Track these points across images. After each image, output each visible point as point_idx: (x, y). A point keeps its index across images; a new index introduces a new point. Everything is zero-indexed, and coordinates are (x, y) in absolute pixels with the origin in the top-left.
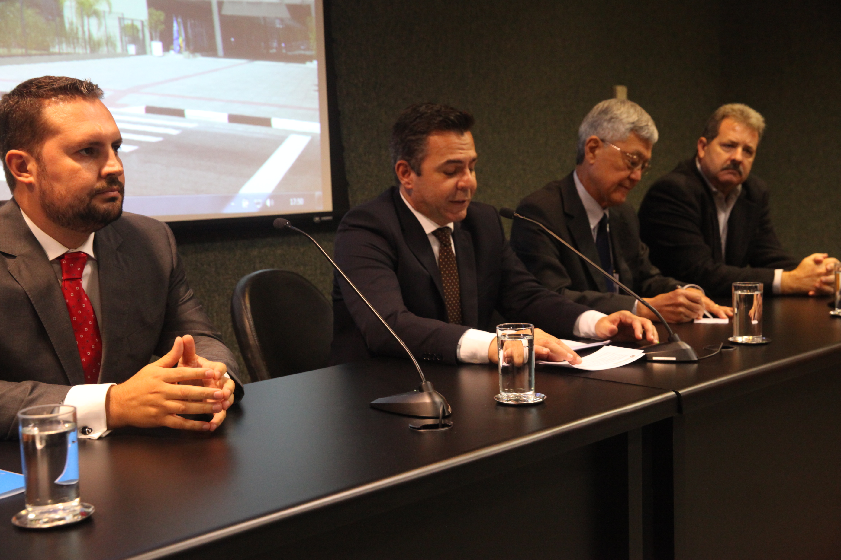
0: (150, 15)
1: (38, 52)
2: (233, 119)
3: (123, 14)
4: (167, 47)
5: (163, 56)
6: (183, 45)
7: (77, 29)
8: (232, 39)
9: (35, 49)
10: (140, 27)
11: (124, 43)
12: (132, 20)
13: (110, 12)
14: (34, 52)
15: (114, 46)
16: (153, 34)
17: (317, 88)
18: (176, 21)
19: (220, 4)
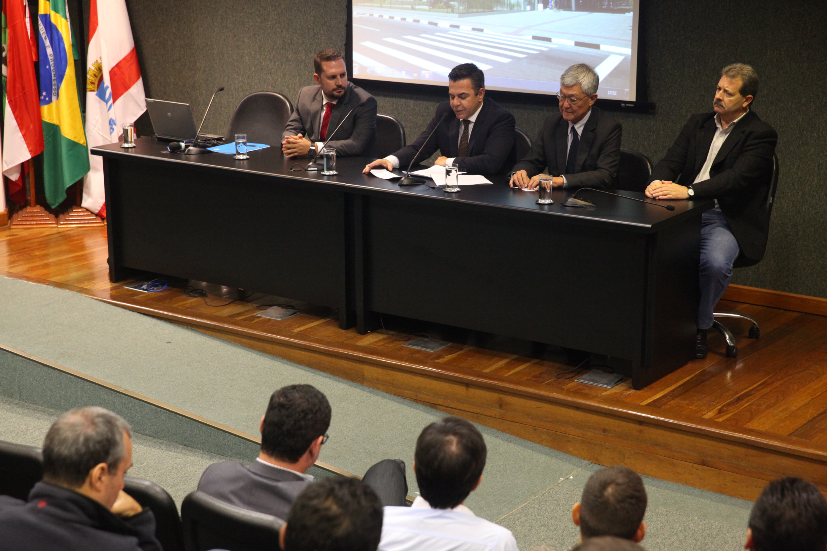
1: (488, 10)
2: (577, 44)
4: (545, 7)
6: (553, 5)
8: (581, 1)
9: (487, 9)
11: (525, 5)
14: (486, 10)
15: (520, 6)
17: (631, 28)
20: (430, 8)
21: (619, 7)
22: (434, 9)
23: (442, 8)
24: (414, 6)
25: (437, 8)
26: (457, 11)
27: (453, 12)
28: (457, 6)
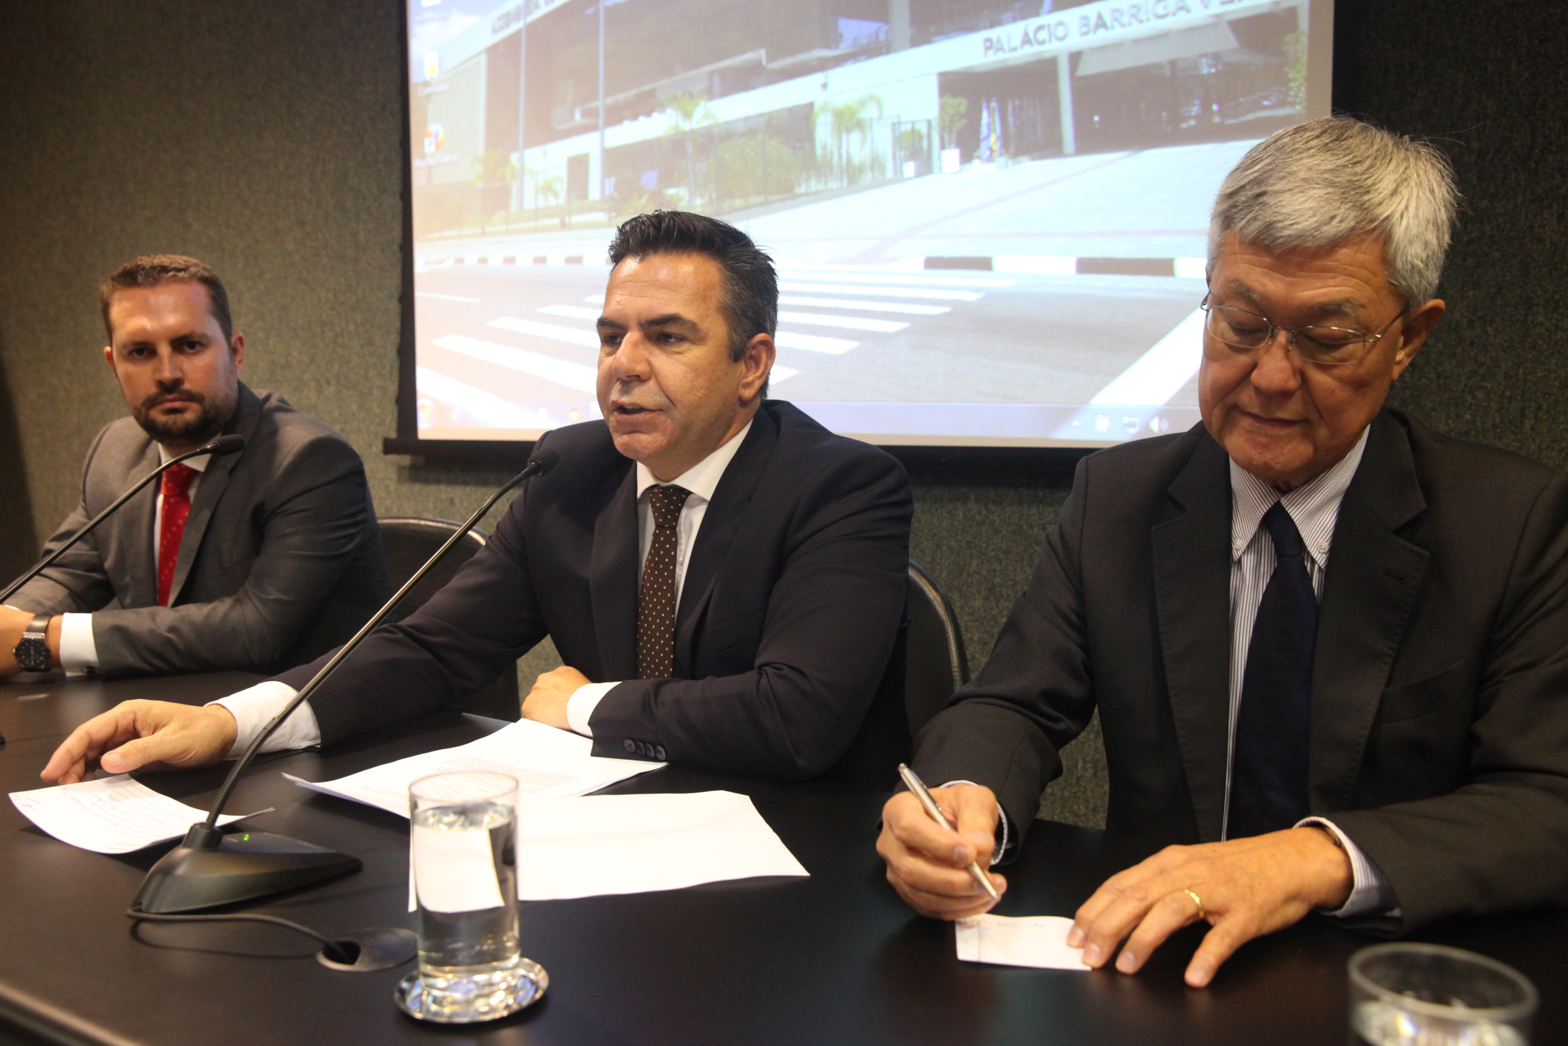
0: (942, 107)
2: (1087, 266)
3: (899, 117)
4: (967, 157)
5: (960, 171)
6: (996, 147)
7: (832, 153)
9: (777, 193)
10: (924, 131)
11: (898, 162)
12: (913, 123)
13: (880, 117)
14: (775, 197)
15: (882, 169)
16: (946, 137)
18: (988, 108)
19: (1075, 58)
20: (610, 218)
21: (1250, 117)
24: (567, 220)
28: (687, 198)
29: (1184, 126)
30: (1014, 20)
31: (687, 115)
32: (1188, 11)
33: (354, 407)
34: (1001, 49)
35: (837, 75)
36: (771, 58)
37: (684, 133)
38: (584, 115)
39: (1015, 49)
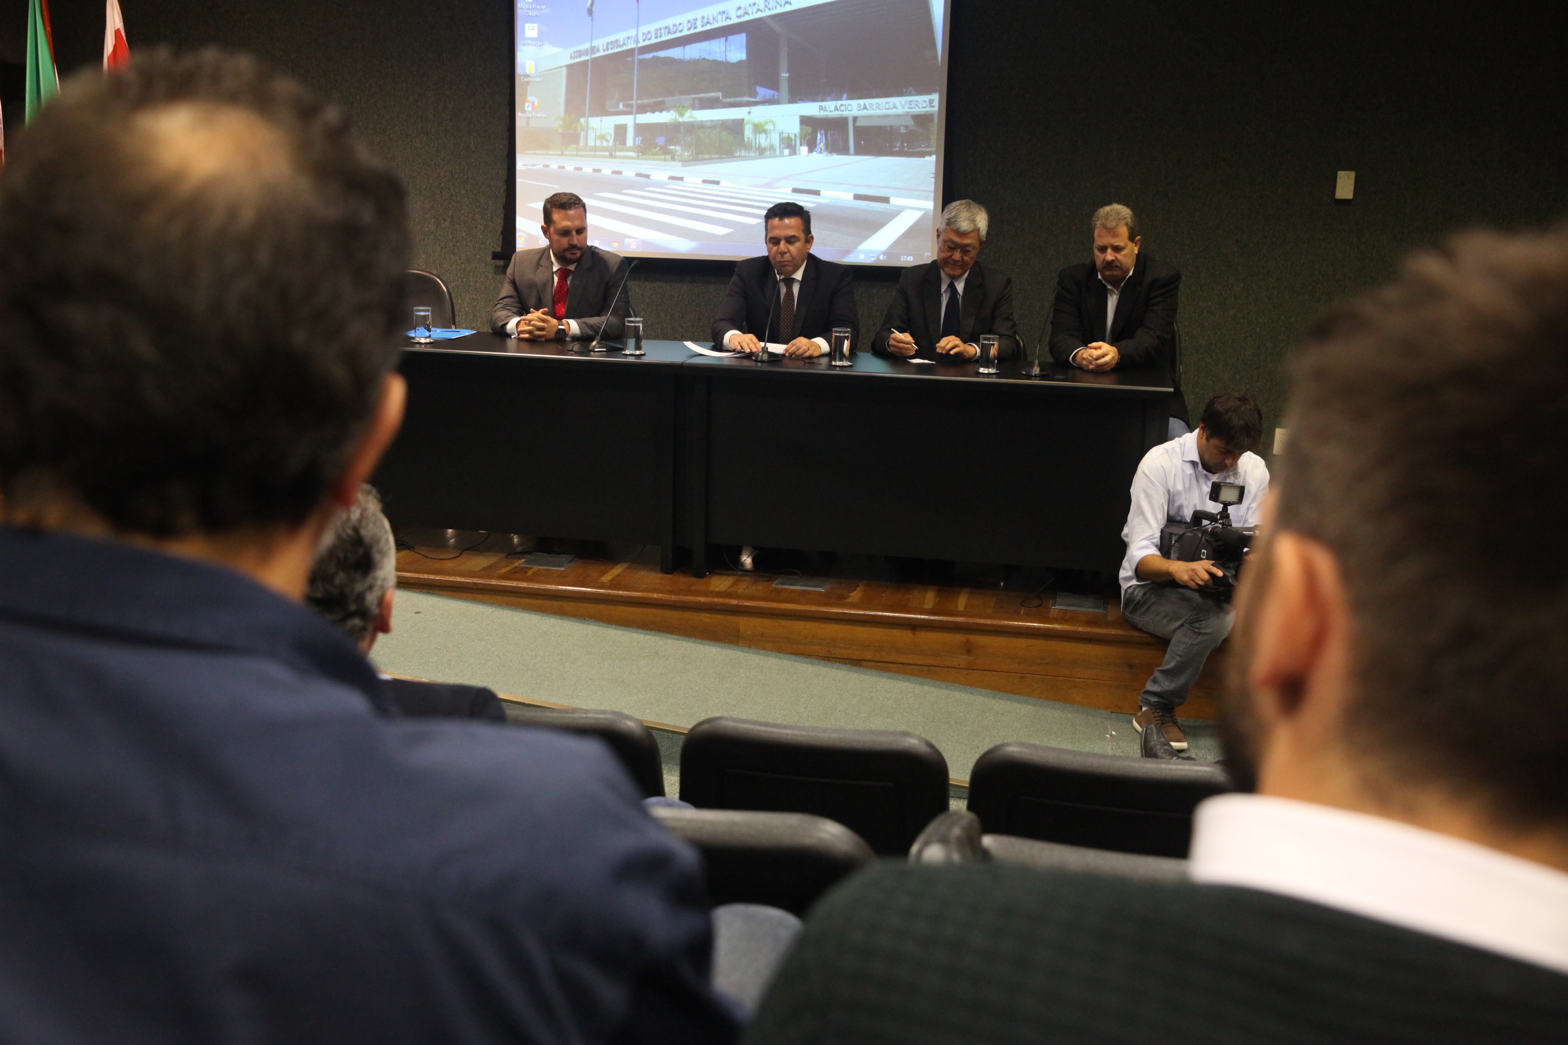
0: (801, 130)
1: (726, 156)
2: (857, 197)
3: (782, 131)
4: (811, 150)
5: (808, 155)
6: (823, 148)
7: (752, 141)
8: (863, 143)
9: (725, 154)
10: (793, 138)
11: (781, 148)
12: (789, 134)
13: (774, 130)
14: (724, 156)
15: (775, 150)
16: (802, 141)
17: (934, 176)
18: (820, 132)
19: (855, 119)
20: (638, 155)
21: (917, 150)
22: (644, 157)
23: (656, 154)
24: (613, 153)
25: (650, 155)
26: (680, 158)
27: (673, 159)
28: (680, 151)
29: (895, 150)
30: (832, 100)
31: (681, 115)
32: (897, 109)
33: (464, 234)
34: (826, 110)
35: (754, 109)
36: (724, 97)
37: (679, 122)
38: (624, 106)
39: (831, 111)
